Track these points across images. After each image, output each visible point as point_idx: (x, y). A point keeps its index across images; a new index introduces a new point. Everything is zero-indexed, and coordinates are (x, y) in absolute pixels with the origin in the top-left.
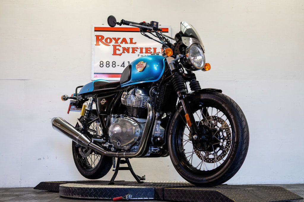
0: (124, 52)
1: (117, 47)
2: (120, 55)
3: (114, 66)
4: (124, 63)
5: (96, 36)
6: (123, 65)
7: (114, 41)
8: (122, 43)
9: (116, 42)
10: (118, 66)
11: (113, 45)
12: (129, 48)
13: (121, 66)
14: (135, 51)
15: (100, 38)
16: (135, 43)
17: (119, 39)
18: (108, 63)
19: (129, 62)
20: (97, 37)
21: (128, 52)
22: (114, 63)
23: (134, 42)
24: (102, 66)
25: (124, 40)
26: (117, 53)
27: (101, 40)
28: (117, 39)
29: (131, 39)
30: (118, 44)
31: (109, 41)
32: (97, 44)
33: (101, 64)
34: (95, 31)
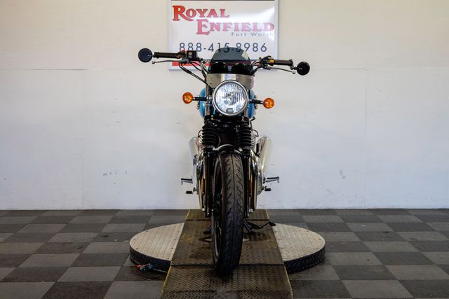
3: (199, 49)
4: (212, 45)
5: (173, 6)
6: (211, 48)
10: (204, 49)
13: (209, 49)
15: (179, 9)
17: (205, 10)
18: (190, 45)
19: (219, 44)
20: (176, 8)
22: (199, 45)
23: (226, 15)
27: (181, 13)
29: (222, 11)
32: (176, 19)
33: (181, 47)
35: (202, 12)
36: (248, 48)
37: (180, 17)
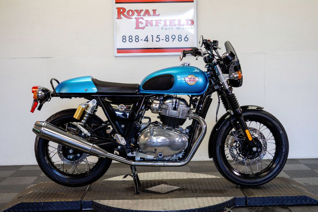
0: (147, 25)
1: (140, 20)
2: (143, 28)
3: (137, 40)
4: (147, 37)
5: (117, 8)
6: (146, 40)
7: (136, 14)
8: (144, 15)
9: (139, 15)
10: (141, 40)
11: (135, 18)
12: (152, 21)
13: (145, 40)
14: (159, 24)
15: (122, 10)
16: (159, 15)
17: (141, 11)
18: (131, 37)
19: (152, 36)
20: (119, 9)
21: (152, 25)
22: (137, 37)
24: (124, 40)
25: (147, 12)
26: (140, 27)
27: (123, 13)
28: (139, 11)
29: (154, 11)
30: (140, 17)
31: (131, 13)
32: (119, 17)
33: (123, 39)
34: (116, 3)
35: (139, 12)
36: (174, 39)
37: (122, 16)
